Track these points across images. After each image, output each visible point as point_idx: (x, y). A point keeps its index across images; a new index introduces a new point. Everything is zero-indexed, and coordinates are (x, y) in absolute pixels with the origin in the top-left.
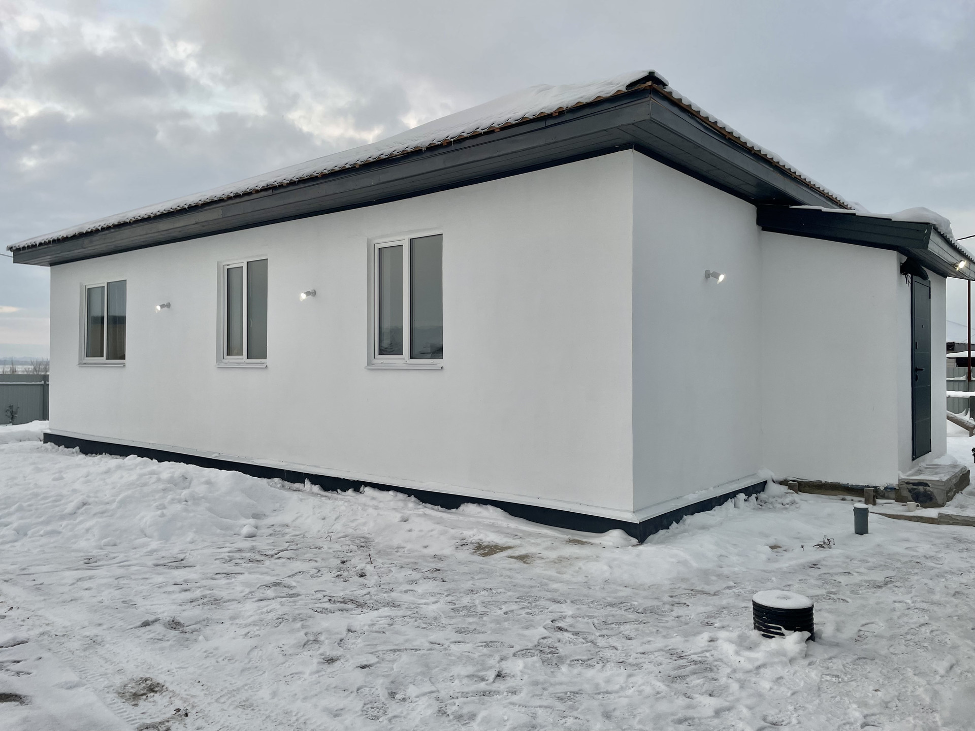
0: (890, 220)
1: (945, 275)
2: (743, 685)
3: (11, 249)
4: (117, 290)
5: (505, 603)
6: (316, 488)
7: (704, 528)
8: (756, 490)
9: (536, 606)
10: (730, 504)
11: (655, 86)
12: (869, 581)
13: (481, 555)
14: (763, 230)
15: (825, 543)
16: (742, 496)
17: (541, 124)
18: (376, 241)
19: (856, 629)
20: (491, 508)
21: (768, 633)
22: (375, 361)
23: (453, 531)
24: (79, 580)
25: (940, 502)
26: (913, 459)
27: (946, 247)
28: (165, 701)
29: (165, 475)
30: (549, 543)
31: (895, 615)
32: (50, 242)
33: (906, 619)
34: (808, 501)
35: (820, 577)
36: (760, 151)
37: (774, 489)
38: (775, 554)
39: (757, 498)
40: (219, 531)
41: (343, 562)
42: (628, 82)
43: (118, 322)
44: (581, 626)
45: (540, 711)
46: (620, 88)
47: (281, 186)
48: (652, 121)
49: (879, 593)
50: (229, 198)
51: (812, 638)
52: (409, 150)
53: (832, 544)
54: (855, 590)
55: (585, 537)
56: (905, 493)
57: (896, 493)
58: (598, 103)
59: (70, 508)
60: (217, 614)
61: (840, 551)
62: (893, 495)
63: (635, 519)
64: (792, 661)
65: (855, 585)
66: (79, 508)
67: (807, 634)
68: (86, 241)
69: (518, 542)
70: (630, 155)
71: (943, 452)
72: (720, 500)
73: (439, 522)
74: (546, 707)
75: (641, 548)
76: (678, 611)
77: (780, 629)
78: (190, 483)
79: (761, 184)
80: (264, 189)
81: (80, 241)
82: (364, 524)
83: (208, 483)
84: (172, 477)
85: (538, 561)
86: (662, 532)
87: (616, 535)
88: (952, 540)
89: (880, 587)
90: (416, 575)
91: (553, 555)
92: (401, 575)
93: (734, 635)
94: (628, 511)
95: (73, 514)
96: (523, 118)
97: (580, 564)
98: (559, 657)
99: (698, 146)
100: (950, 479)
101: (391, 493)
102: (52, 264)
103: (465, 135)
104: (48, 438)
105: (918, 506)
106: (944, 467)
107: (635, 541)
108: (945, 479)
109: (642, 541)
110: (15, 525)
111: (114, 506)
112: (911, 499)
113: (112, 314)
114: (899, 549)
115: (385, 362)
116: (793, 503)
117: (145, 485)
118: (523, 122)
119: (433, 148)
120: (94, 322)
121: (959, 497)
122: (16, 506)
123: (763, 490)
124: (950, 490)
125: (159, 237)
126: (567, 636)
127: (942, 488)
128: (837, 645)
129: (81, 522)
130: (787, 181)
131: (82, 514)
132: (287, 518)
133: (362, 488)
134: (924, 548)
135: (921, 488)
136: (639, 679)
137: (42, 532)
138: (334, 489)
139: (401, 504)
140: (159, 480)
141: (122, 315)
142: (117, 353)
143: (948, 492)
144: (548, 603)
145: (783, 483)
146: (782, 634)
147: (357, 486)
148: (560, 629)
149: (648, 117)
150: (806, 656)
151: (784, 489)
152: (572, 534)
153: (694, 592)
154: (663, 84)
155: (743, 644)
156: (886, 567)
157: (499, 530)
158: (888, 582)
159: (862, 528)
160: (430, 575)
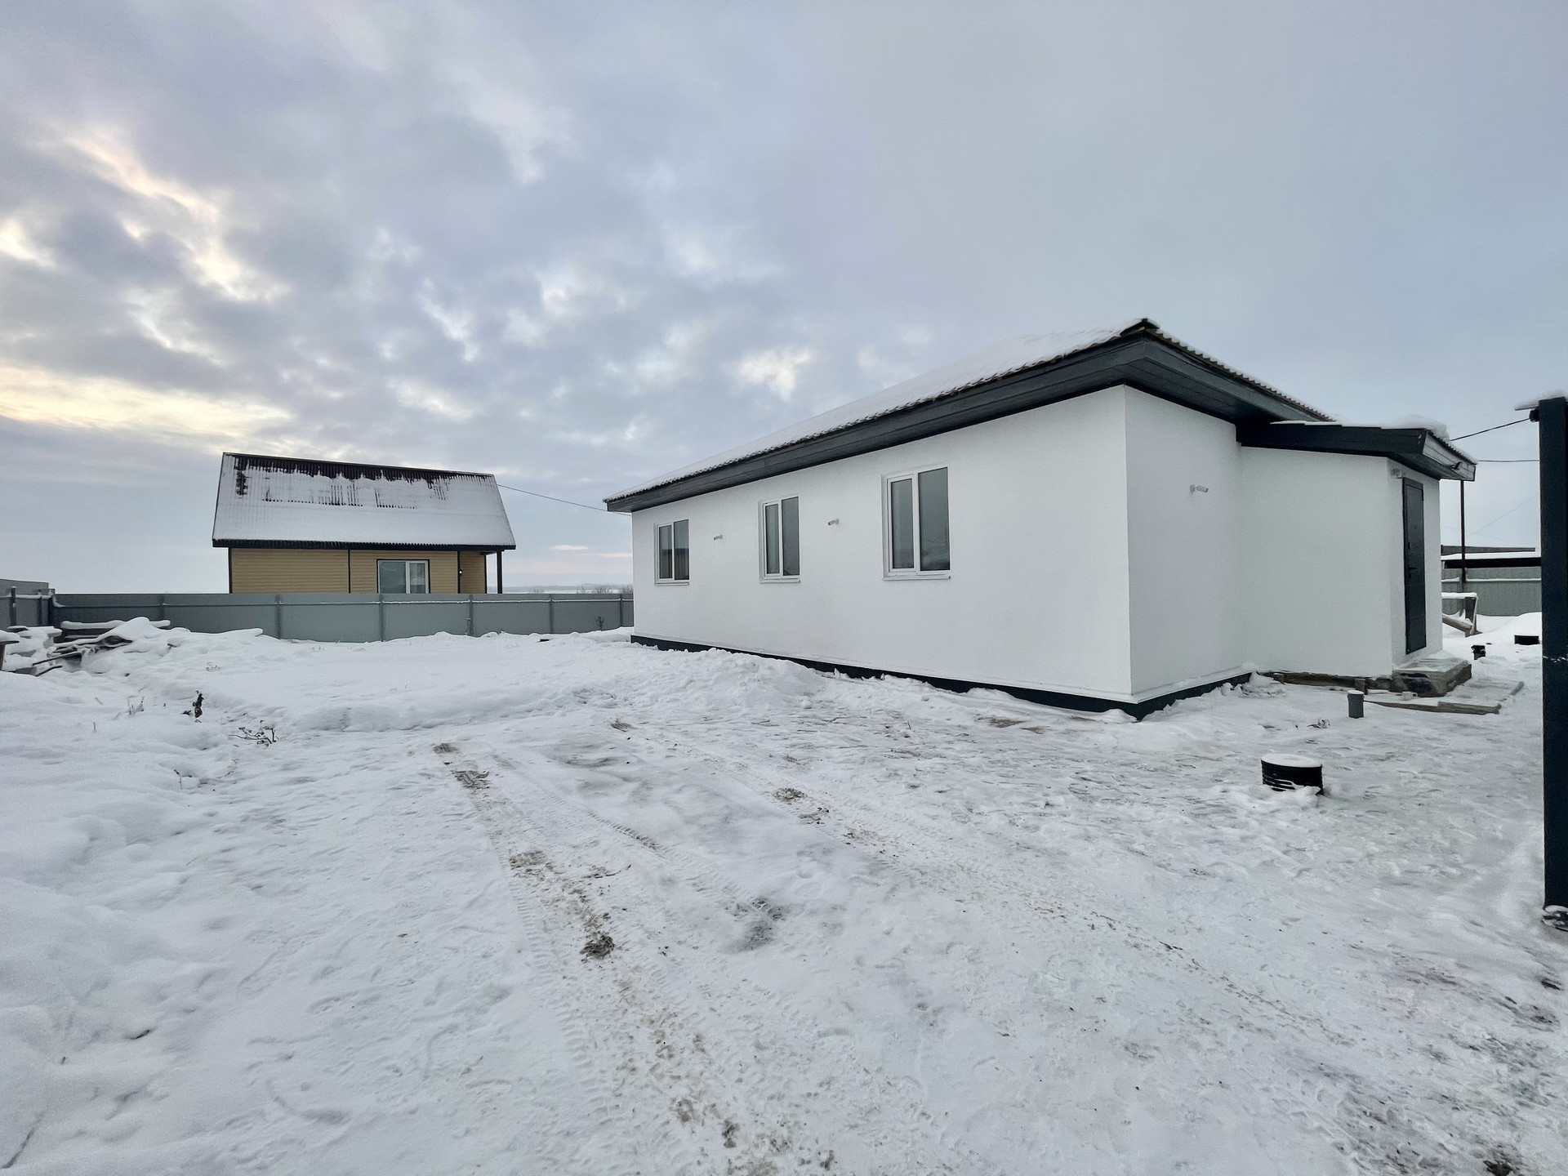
0: (1380, 428)
1: (1438, 477)
2: (1261, 823)
3: (605, 501)
4: (682, 527)
5: (1032, 760)
6: (844, 676)
7: (1196, 710)
8: (1242, 680)
9: (1059, 763)
10: (1217, 691)
11: (1148, 330)
12: (1370, 756)
13: (997, 727)
14: (1242, 445)
15: (1319, 724)
16: (1228, 685)
17: (1041, 371)
18: (889, 477)
19: (1363, 791)
20: (998, 692)
21: (1278, 787)
22: (889, 574)
23: (968, 709)
24: (709, 730)
25: (1440, 691)
26: (1407, 653)
27: (1441, 450)
28: (808, 802)
29: (740, 662)
30: (1055, 719)
31: (1402, 782)
32: (634, 494)
33: (1413, 785)
34: (1294, 691)
35: (1319, 751)
36: (1242, 375)
37: (1257, 680)
38: (1269, 733)
39: (1242, 688)
40: (784, 703)
41: (887, 727)
42: (1123, 330)
43: (683, 553)
44: (1102, 777)
45: (1089, 828)
46: (1115, 335)
47: (813, 439)
48: (1146, 360)
49: (1382, 764)
50: (771, 451)
51: (1321, 793)
52: (921, 401)
53: (1327, 724)
54: (1357, 761)
55: (1084, 715)
56: (1400, 684)
57: (1390, 684)
58: (1094, 349)
59: (682, 683)
60: (815, 755)
61: (1335, 731)
62: (1386, 685)
63: (1134, 700)
64: (1304, 809)
65: (1356, 757)
66: (688, 684)
67: (1318, 789)
68: (661, 492)
69: (1028, 718)
70: (1121, 390)
71: (1440, 648)
72: (1208, 688)
73: (954, 702)
74: (1094, 826)
75: (1141, 724)
76: (1185, 771)
77: (1291, 784)
78: (758, 668)
79: (1242, 405)
80: (798, 443)
81: (656, 492)
82: (893, 702)
83: (770, 668)
84: (745, 664)
85: (1050, 732)
86: (1157, 712)
87: (1115, 714)
88: (1456, 726)
89: (1382, 760)
90: (951, 738)
91: (1061, 728)
92: (939, 737)
93: (1246, 788)
94: (1125, 694)
95: (684, 688)
96: (1023, 367)
97: (1087, 735)
98: (1091, 797)
99: (1186, 377)
100: (1450, 672)
101: (908, 679)
102: (633, 511)
103: (971, 385)
104: (634, 639)
105: (1414, 695)
106: (1441, 661)
107: (1133, 719)
108: (1444, 670)
109: (1140, 719)
110: (649, 694)
111: (711, 682)
112: (1406, 688)
113: (680, 547)
114: (1399, 731)
115: (898, 574)
116: (1279, 692)
117: (728, 668)
118: (1024, 370)
119: (941, 399)
120: (665, 555)
121: (1460, 689)
122: (647, 681)
123: (1248, 681)
124: (1451, 681)
125: (715, 485)
126: (1091, 784)
127: (1441, 678)
128: (1346, 800)
129: (691, 694)
130: (1267, 399)
131: (690, 688)
132: (831, 697)
133: (882, 676)
134: (1424, 731)
135: (1418, 679)
136: (1165, 813)
137: (668, 700)
138: (859, 677)
139: (918, 688)
140: (737, 666)
141: (686, 548)
142: (683, 575)
143: (1448, 683)
144: (1068, 762)
145: (1269, 674)
146: (1293, 788)
147: (878, 674)
148: (1085, 779)
149: (1142, 357)
150: (1317, 806)
151: (1270, 680)
152: (1075, 713)
153: (1197, 757)
154: (1154, 327)
155: (1254, 794)
156: (1384, 745)
157: (1008, 709)
158: (1388, 757)
159: (1356, 710)
160: (962, 739)
